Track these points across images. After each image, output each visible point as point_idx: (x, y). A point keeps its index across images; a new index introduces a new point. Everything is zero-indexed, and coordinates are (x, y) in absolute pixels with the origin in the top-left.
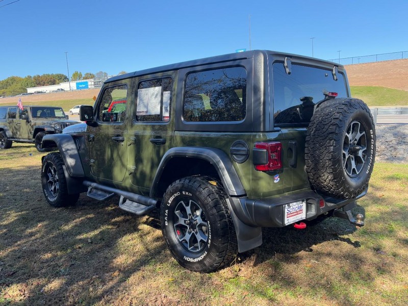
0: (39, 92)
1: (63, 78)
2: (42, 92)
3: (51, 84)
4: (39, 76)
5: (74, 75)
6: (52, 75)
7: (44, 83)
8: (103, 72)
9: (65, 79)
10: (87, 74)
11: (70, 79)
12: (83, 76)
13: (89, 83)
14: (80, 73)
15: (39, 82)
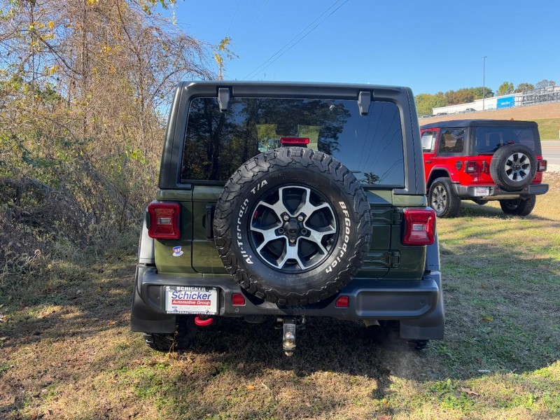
0: (443, 114)
1: (485, 92)
2: (446, 114)
3: (467, 102)
4: (452, 92)
5: (502, 88)
6: (472, 89)
7: (458, 100)
8: (549, 80)
9: (489, 94)
10: (522, 85)
11: (496, 93)
12: (516, 88)
13: (516, 99)
14: (512, 84)
15: (452, 99)
